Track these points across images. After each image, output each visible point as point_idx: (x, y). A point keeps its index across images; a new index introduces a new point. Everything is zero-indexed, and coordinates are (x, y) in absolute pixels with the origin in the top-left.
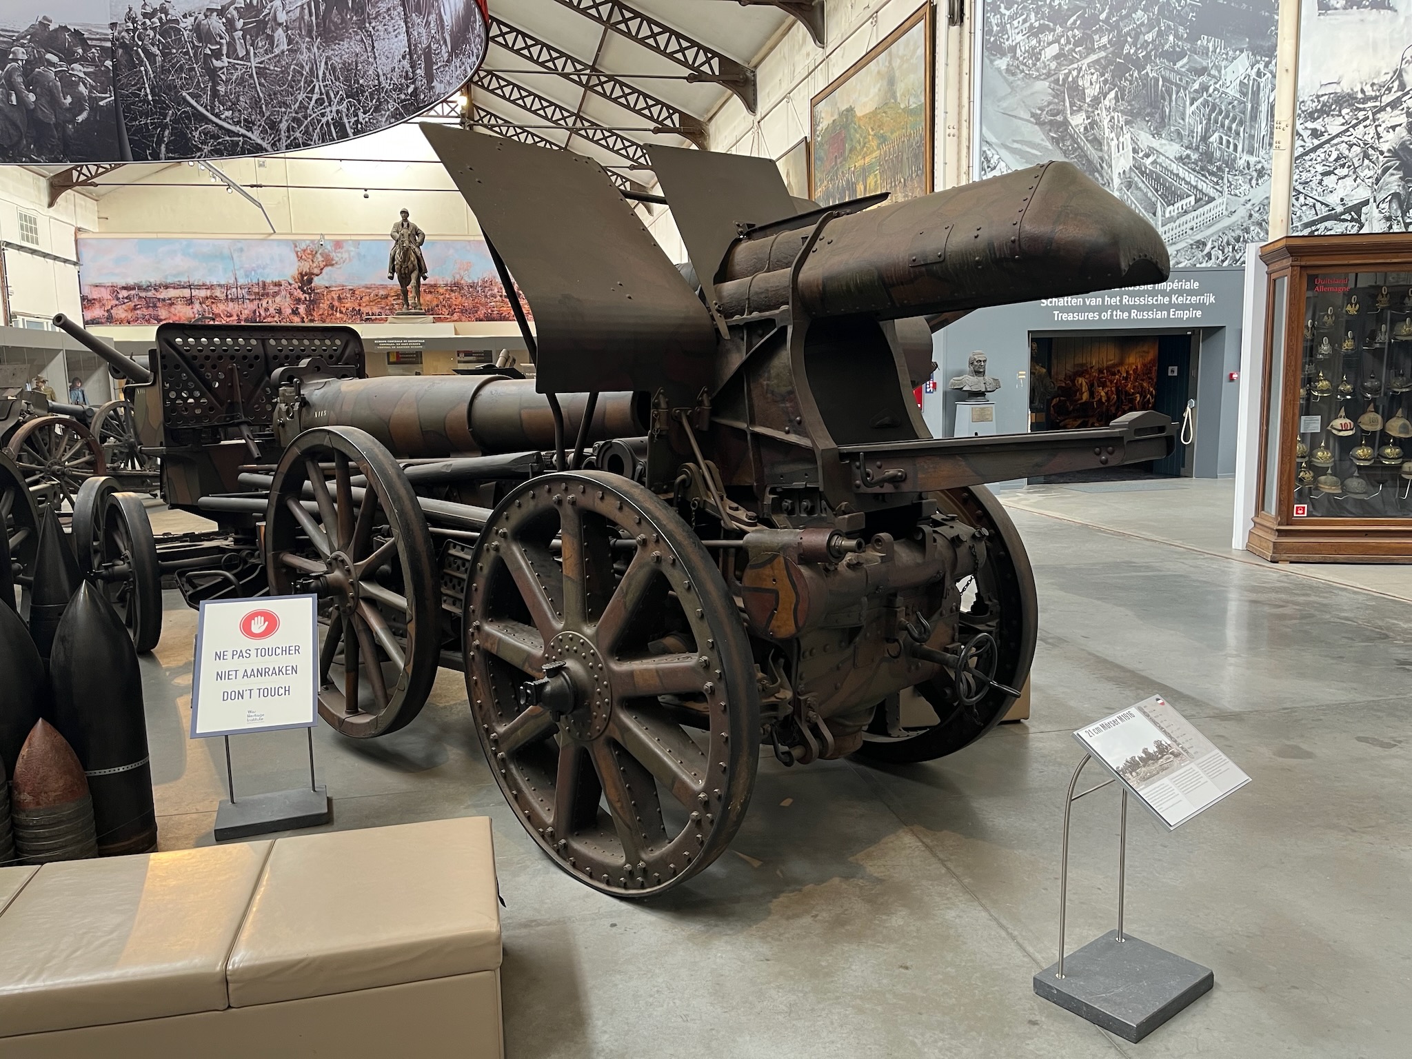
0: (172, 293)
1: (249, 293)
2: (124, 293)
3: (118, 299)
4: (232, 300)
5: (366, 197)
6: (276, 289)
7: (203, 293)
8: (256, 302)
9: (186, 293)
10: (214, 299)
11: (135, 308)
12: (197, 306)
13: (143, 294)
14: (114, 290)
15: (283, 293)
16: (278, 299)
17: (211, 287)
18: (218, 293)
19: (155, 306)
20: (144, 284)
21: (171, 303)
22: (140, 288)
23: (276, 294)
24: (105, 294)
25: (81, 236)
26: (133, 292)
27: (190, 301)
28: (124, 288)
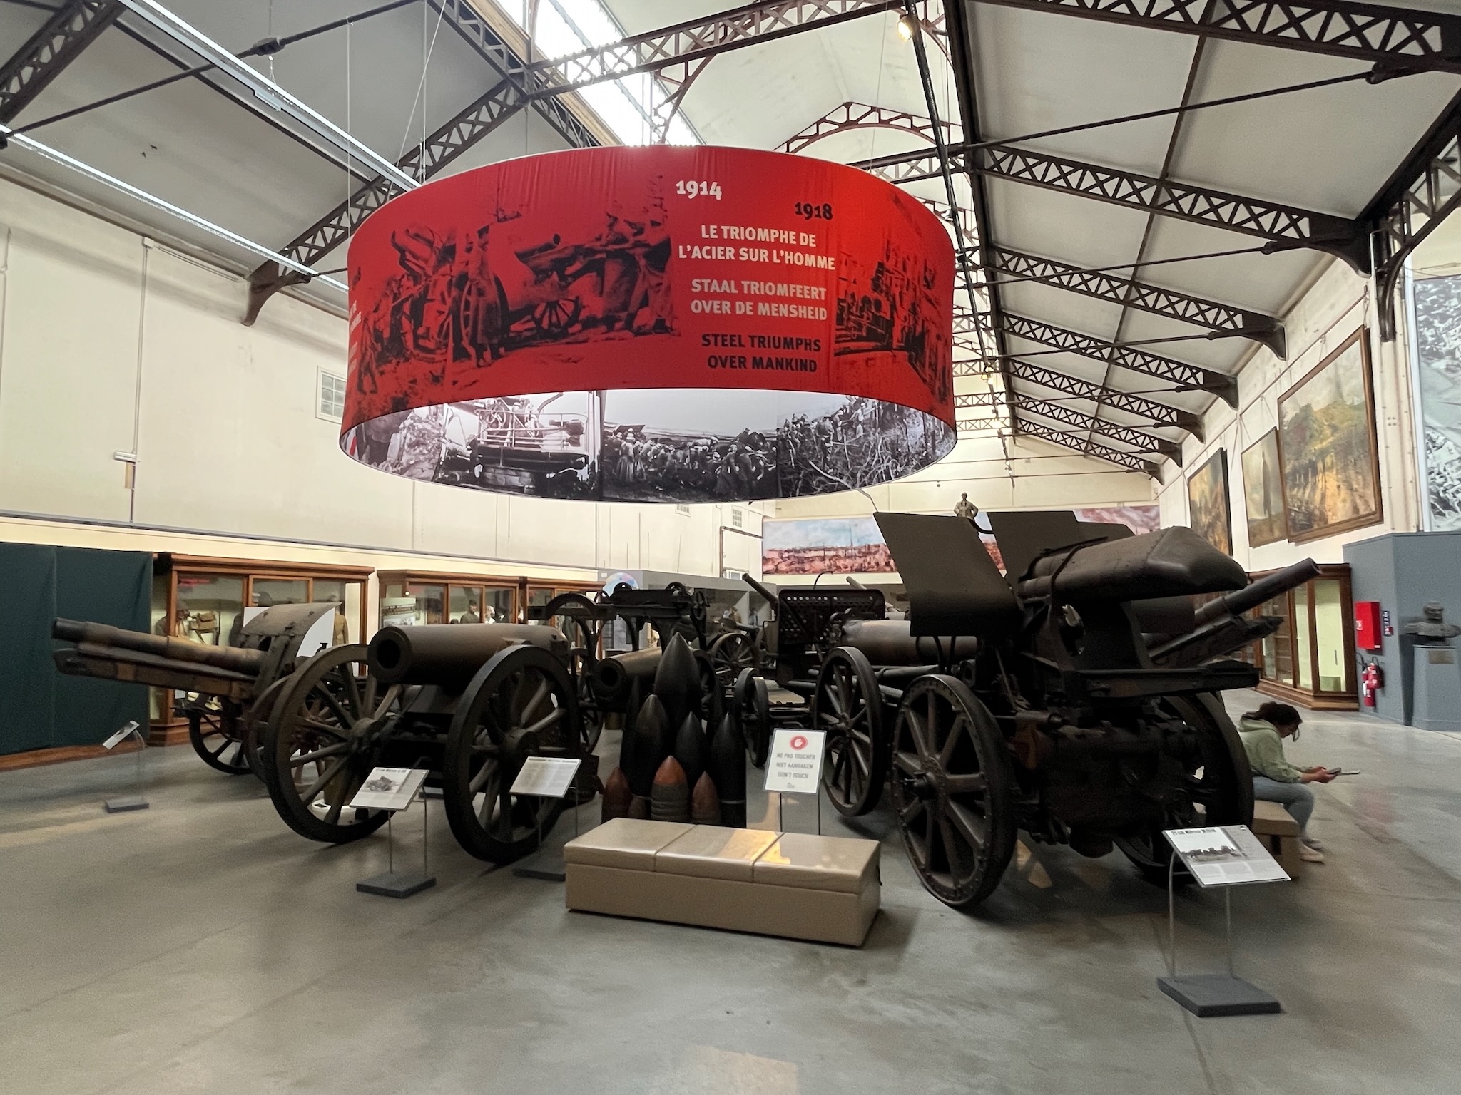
0: (813, 554)
1: (859, 553)
2: (786, 555)
3: (782, 558)
4: (849, 557)
5: (939, 486)
6: (876, 549)
7: (832, 553)
8: (863, 559)
9: (821, 553)
10: (837, 557)
11: (791, 564)
12: (827, 562)
13: (796, 555)
14: (781, 553)
15: (881, 552)
16: (877, 556)
17: (836, 550)
18: (841, 553)
19: (803, 563)
20: (798, 548)
21: (812, 560)
22: (795, 551)
23: (876, 553)
24: (775, 555)
25: (765, 520)
26: (791, 554)
27: (823, 559)
28: (786, 551)
